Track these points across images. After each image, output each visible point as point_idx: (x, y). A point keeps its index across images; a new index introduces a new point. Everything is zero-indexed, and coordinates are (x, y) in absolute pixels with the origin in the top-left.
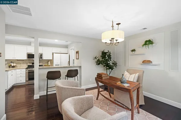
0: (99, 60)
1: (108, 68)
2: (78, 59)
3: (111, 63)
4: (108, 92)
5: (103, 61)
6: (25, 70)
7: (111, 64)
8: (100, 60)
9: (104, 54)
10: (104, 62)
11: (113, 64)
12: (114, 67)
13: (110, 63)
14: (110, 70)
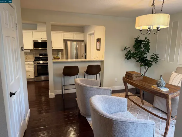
0: (129, 52)
1: (142, 64)
2: (99, 50)
3: (148, 56)
4: (139, 97)
5: (136, 53)
6: (32, 63)
7: (149, 58)
8: (132, 52)
9: (138, 43)
10: (136, 56)
11: (152, 58)
12: (154, 63)
13: (146, 57)
14: (147, 67)
